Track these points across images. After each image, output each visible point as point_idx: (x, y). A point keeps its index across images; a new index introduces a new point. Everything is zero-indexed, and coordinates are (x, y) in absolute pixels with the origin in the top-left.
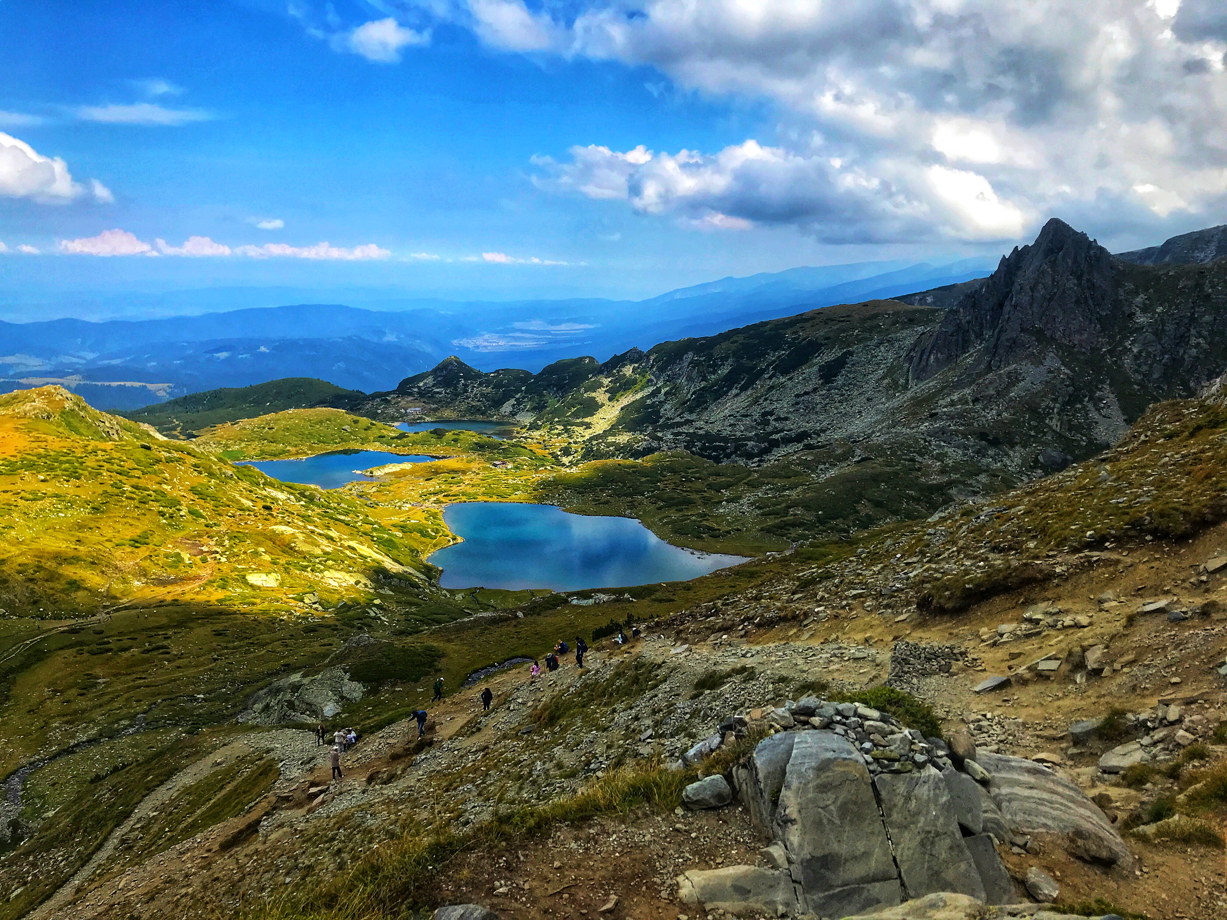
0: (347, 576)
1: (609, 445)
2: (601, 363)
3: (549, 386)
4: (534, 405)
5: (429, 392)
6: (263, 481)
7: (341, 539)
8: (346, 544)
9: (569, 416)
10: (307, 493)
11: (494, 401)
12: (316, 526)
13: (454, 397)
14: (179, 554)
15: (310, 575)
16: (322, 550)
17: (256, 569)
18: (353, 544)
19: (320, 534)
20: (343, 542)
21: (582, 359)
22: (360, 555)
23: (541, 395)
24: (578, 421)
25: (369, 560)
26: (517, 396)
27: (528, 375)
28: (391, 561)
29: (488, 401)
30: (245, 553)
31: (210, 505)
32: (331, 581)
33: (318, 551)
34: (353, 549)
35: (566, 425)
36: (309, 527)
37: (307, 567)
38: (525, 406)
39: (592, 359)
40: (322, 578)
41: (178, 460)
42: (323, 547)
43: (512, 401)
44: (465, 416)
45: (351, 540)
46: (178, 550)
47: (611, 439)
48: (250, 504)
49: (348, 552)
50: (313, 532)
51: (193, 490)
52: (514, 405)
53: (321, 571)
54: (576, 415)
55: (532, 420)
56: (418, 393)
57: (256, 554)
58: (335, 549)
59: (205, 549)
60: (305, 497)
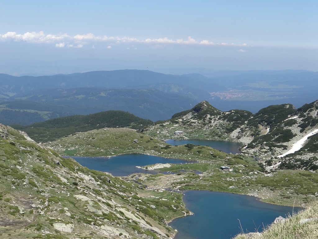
0: (115, 230)
1: (297, 161)
2: (297, 108)
3: (262, 121)
4: (252, 133)
5: (188, 122)
6: (78, 168)
7: (116, 207)
8: (119, 210)
9: (273, 141)
10: (102, 177)
11: (227, 129)
12: (103, 197)
13: (203, 126)
14: (17, 207)
15: (92, 227)
16: (103, 212)
17: (60, 220)
18: (123, 210)
19: (103, 202)
20: (117, 208)
21: (284, 105)
22: (126, 217)
23: (257, 127)
24: (279, 144)
25: (130, 221)
26: (242, 127)
27: (250, 114)
28: (145, 223)
29: (223, 129)
30: (56, 210)
31: (42, 179)
32: (104, 232)
33: (100, 213)
34: (121, 213)
35: (271, 146)
36: (98, 198)
37: (91, 222)
38: (246, 133)
39: (291, 106)
40: (100, 229)
41: (30, 152)
42: (103, 211)
43: (238, 130)
44: (208, 137)
45: (123, 207)
46: (17, 205)
47: (298, 157)
48: (66, 181)
49: (118, 215)
50: (99, 201)
51: (34, 170)
52: (239, 132)
53: (100, 225)
54: (278, 140)
55: (249, 142)
56: (182, 122)
57: (62, 211)
58: (110, 212)
59: (34, 206)
60: (101, 179)
